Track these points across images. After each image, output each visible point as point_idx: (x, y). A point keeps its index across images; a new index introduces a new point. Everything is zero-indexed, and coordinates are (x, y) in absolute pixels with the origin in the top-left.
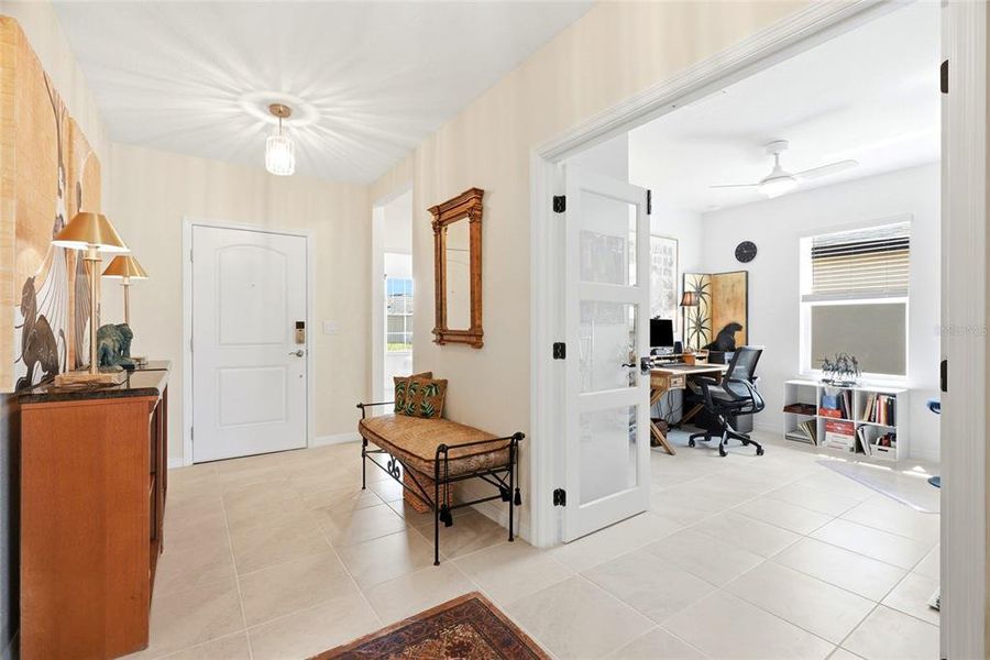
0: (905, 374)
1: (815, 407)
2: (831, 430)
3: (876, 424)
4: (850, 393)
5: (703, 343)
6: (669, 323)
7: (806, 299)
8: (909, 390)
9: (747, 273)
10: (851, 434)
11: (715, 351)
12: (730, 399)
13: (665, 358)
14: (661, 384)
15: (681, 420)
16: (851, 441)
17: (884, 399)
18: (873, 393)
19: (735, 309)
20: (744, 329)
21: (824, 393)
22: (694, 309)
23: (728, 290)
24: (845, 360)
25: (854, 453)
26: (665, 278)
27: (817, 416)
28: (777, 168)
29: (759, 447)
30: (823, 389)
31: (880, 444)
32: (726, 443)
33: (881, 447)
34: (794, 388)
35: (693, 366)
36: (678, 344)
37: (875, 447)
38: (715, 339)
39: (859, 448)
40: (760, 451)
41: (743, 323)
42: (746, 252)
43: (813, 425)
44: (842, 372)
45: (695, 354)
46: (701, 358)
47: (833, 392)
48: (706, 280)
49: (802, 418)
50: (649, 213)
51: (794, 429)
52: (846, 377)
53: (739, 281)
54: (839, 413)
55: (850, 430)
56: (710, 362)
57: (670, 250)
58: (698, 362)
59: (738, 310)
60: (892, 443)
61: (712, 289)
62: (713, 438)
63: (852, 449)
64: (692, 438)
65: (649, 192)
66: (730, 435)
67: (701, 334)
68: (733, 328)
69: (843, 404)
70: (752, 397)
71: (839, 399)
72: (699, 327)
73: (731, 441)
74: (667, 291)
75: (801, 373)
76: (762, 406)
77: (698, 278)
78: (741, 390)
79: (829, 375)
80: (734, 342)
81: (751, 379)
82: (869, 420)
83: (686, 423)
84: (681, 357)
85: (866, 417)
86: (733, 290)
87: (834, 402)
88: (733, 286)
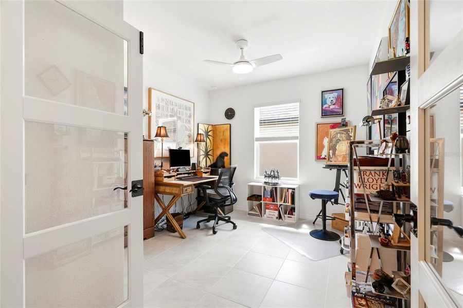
0: (296, 177)
1: (261, 196)
2: (268, 209)
3: (287, 204)
4: (276, 188)
5: (209, 164)
6: (188, 152)
7: (258, 139)
8: (299, 185)
9: (230, 125)
10: (276, 210)
11: (214, 168)
12: (219, 198)
13: (184, 174)
14: (177, 192)
15: (196, 209)
16: (276, 213)
17: (290, 191)
18: (285, 188)
19: (225, 144)
20: (229, 155)
21: (265, 189)
22: (203, 144)
23: (222, 134)
24: (274, 172)
25: (278, 220)
26: (187, 125)
27: (262, 201)
28: (242, 56)
29: (234, 225)
30: (265, 187)
31: (289, 214)
32: (217, 223)
33: (289, 216)
34: (252, 187)
35: (202, 178)
36: (194, 164)
37: (286, 216)
38: (215, 161)
39: (280, 217)
40: (235, 227)
41: (228, 153)
42: (230, 114)
43: (260, 206)
44: (273, 177)
45: (202, 170)
46: (206, 173)
47: (269, 188)
48: (210, 128)
49: (256, 203)
50: (141, 52)
51: (252, 209)
52: (274, 181)
53: (227, 130)
54: (271, 199)
55: (277, 208)
56: (211, 174)
57: (190, 108)
58: (204, 175)
59: (226, 145)
60: (294, 213)
61: (214, 133)
62: (211, 221)
63: (277, 218)
64: (198, 223)
65: (141, 34)
66: (220, 219)
67: (208, 159)
68: (223, 155)
69: (273, 193)
70: (230, 196)
71: (272, 192)
72: (207, 154)
73: (220, 222)
74: (188, 133)
75: (255, 179)
76: (236, 200)
77: (206, 126)
78: (224, 192)
79: (267, 180)
80: (224, 162)
81: (231, 184)
82: (284, 202)
83: (199, 210)
84: (195, 172)
85: (283, 201)
86: (224, 135)
87: (269, 194)
88: (224, 132)
